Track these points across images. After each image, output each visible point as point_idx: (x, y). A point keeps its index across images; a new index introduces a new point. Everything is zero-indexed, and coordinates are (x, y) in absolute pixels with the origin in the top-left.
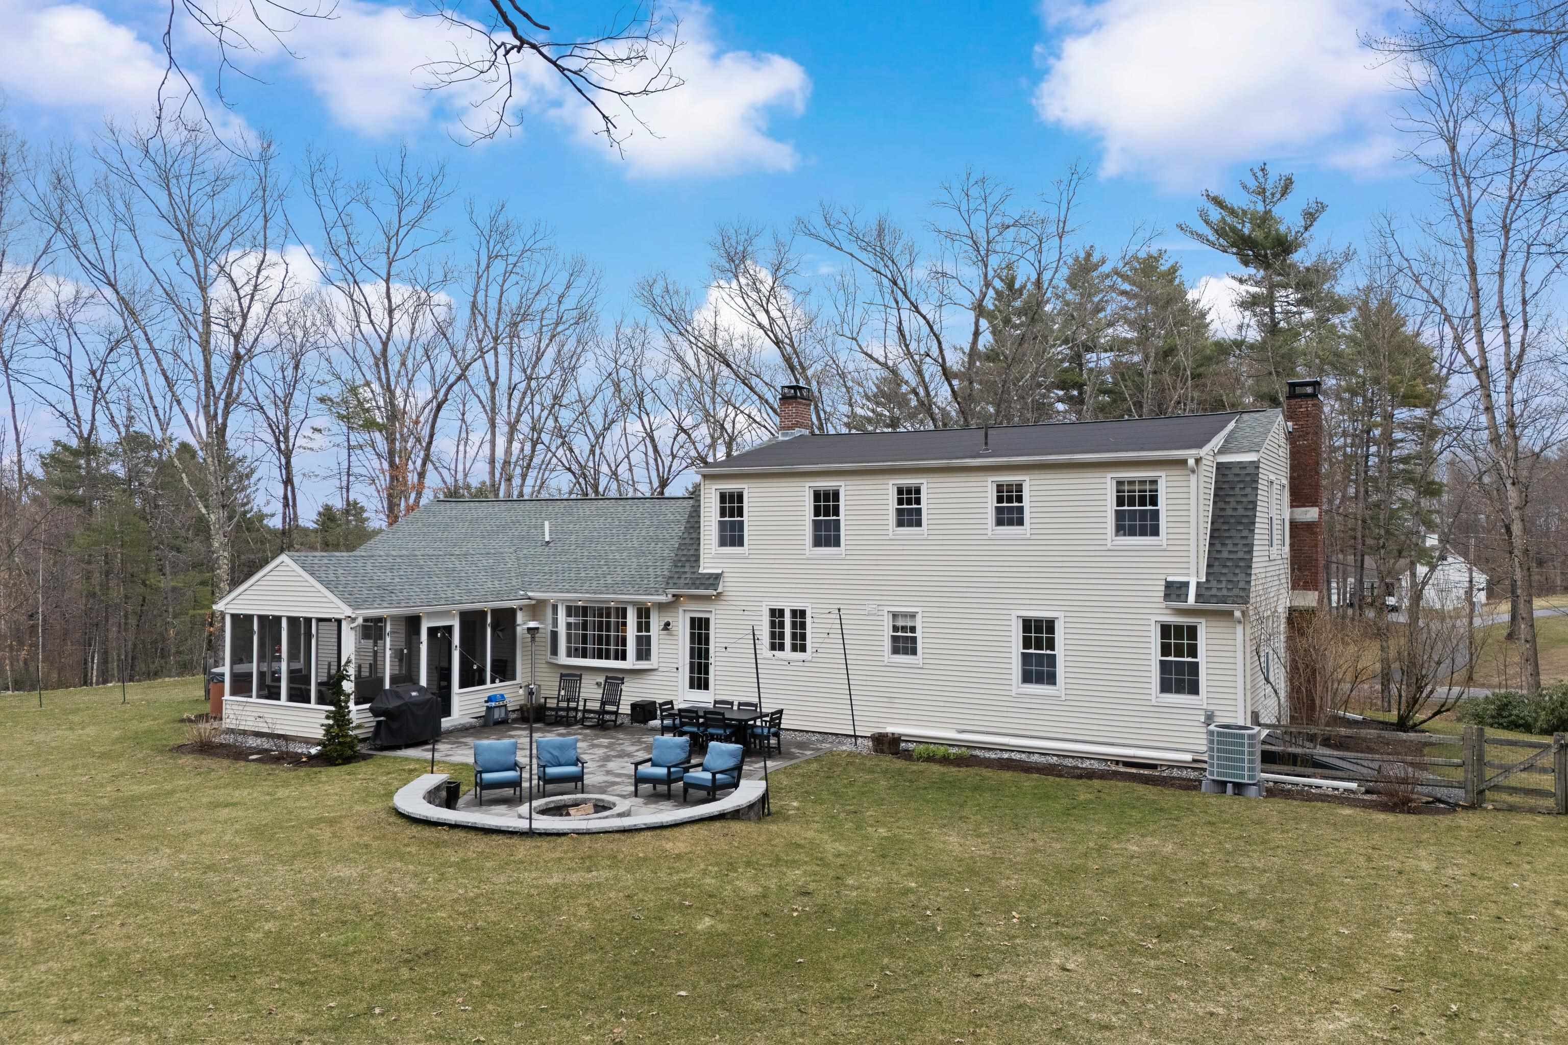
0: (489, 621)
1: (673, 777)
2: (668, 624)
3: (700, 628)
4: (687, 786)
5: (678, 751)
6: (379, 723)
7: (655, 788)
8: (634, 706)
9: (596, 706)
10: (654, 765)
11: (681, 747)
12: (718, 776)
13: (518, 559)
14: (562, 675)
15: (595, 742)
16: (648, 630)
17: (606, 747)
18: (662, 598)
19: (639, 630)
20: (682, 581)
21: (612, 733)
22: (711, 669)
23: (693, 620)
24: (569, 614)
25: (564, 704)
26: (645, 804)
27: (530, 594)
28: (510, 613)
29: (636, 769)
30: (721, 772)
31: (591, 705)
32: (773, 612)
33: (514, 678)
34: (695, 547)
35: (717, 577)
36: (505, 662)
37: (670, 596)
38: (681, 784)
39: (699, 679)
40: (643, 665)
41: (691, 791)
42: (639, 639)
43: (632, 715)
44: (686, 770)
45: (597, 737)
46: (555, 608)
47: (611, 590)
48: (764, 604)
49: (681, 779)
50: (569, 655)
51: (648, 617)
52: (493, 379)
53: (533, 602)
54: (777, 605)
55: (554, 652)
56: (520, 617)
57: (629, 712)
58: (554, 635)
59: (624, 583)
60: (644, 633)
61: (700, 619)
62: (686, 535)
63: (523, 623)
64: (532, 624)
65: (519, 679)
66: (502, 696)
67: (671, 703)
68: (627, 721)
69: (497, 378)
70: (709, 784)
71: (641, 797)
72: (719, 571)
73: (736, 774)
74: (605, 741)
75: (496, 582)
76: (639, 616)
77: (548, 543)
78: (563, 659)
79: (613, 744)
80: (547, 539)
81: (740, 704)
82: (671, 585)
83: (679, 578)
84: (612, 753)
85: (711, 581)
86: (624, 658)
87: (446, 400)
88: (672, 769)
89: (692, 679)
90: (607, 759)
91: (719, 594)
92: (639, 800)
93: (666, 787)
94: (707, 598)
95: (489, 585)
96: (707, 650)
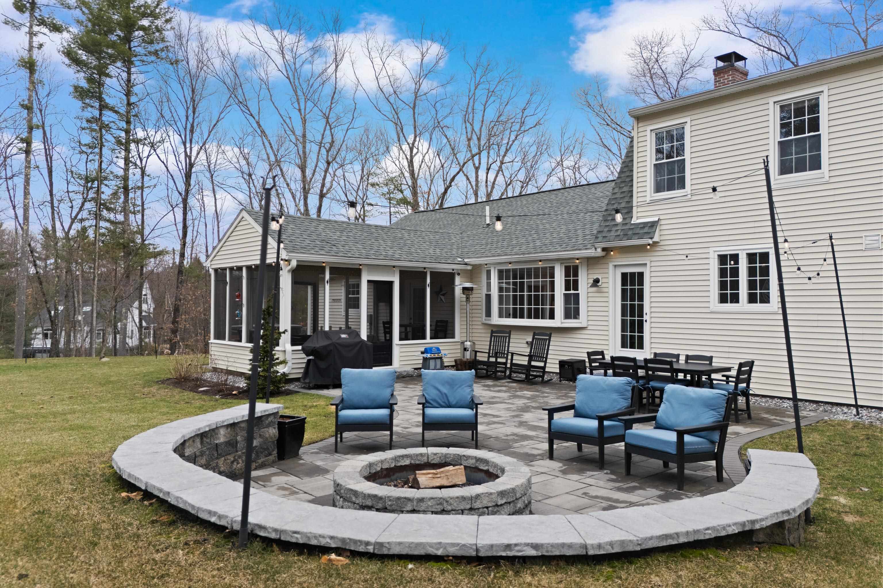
0: (428, 281)
1: (607, 434)
2: (596, 282)
3: (633, 284)
4: (631, 449)
5: (615, 396)
6: (309, 361)
7: (580, 448)
8: (562, 364)
9: (524, 361)
10: (578, 415)
11: (619, 391)
12: (687, 438)
13: (462, 238)
14: (492, 332)
15: (519, 393)
16: (576, 288)
17: (528, 398)
18: (591, 252)
19: (567, 288)
20: (613, 233)
21: (539, 388)
22: (646, 327)
23: (624, 276)
24: (500, 277)
25: (493, 360)
26: (564, 472)
27: (466, 260)
28: (450, 277)
29: (551, 418)
30: (691, 432)
31: (518, 360)
32: (723, 259)
33: (453, 337)
34: (627, 199)
35: (653, 225)
36: (447, 322)
37: (599, 250)
38: (621, 446)
39: (632, 337)
40: (571, 323)
41: (635, 457)
42: (567, 297)
43: (560, 373)
44: (628, 425)
45: (521, 389)
46: (489, 273)
47: (539, 251)
48: (711, 250)
49: (621, 438)
50: (501, 316)
51: (576, 274)
52: (477, 165)
53: (469, 268)
54: (728, 250)
55: (488, 314)
56: (458, 280)
57: (558, 371)
58: (488, 297)
59: (551, 244)
60: (572, 292)
61: (633, 274)
62: (616, 190)
63: (459, 283)
64: (468, 285)
65: (458, 337)
66: (438, 349)
67: (602, 353)
68: (556, 378)
69: (480, 164)
70: (673, 450)
71: (560, 460)
72: (656, 219)
73: (716, 436)
74: (528, 393)
75: (438, 250)
76: (567, 274)
77: (488, 225)
78: (496, 320)
79: (538, 396)
80: (488, 222)
81: (688, 357)
82: (600, 239)
83: (610, 231)
84: (534, 405)
85: (646, 230)
86: (552, 316)
87: (450, 186)
88: (606, 423)
89: (623, 337)
90: (526, 409)
91: (655, 244)
92: (556, 465)
93: (596, 449)
94: (641, 249)
95: (431, 251)
96: (641, 307)
